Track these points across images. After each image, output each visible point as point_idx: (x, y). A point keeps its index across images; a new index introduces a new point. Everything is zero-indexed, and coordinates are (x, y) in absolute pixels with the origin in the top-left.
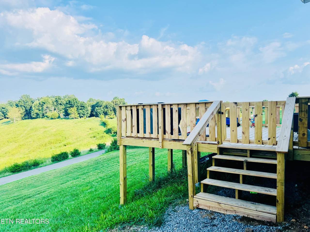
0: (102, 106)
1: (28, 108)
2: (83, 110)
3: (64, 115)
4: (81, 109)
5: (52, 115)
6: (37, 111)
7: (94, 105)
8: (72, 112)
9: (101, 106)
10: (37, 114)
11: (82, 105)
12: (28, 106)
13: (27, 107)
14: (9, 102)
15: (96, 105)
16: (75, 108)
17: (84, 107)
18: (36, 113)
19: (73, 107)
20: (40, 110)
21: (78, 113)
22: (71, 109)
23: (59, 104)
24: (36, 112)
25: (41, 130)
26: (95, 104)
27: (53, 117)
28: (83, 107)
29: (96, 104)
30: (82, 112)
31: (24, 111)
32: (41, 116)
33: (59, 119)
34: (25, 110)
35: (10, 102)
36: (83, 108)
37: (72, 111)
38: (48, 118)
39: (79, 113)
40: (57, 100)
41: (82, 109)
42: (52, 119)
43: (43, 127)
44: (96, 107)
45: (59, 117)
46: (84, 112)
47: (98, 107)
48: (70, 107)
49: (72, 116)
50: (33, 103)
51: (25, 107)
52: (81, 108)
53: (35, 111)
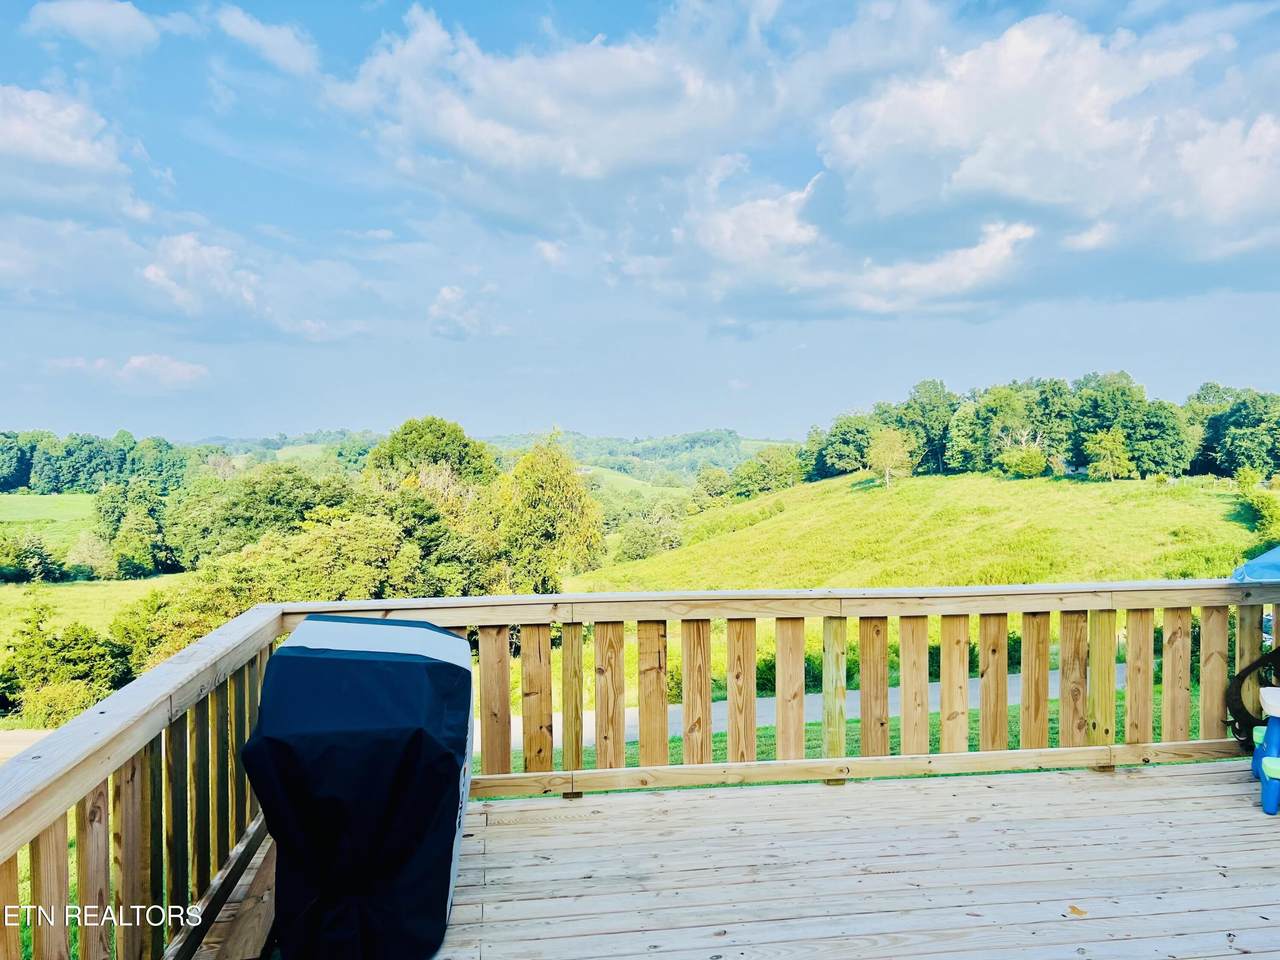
0: (1263, 421)
1: (937, 432)
2: (1158, 442)
3: (1069, 463)
4: (1145, 439)
5: (1019, 462)
6: (966, 444)
7: (1221, 416)
8: (1103, 452)
9: (1261, 421)
10: (967, 456)
11: (1155, 420)
12: (935, 425)
13: (933, 428)
14: (879, 407)
15: (1232, 414)
16: (1119, 434)
17: (1164, 427)
18: (962, 452)
19: (1108, 428)
20: (975, 442)
21: (1130, 455)
22: (1101, 435)
23: (1053, 415)
24: (962, 448)
25: (968, 519)
26: (1228, 410)
27: (1022, 470)
28: (1158, 426)
29: (1234, 412)
30: (1151, 451)
31: (921, 442)
32: (980, 464)
33: (1046, 478)
34: (925, 440)
35: (884, 408)
36: (1155, 432)
37: (1103, 444)
38: (1005, 472)
39: (1136, 454)
40: (1047, 399)
41: (1152, 437)
42: (1019, 476)
43: (979, 510)
44: (1232, 428)
45: (1047, 472)
46: (1159, 449)
47: (1239, 425)
48: (1097, 426)
49: (1104, 466)
50: (955, 411)
51: (925, 427)
52: (1146, 433)
53: (958, 442)
